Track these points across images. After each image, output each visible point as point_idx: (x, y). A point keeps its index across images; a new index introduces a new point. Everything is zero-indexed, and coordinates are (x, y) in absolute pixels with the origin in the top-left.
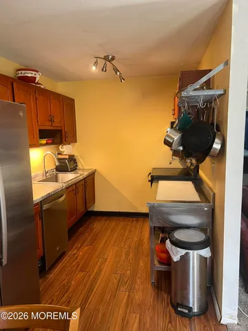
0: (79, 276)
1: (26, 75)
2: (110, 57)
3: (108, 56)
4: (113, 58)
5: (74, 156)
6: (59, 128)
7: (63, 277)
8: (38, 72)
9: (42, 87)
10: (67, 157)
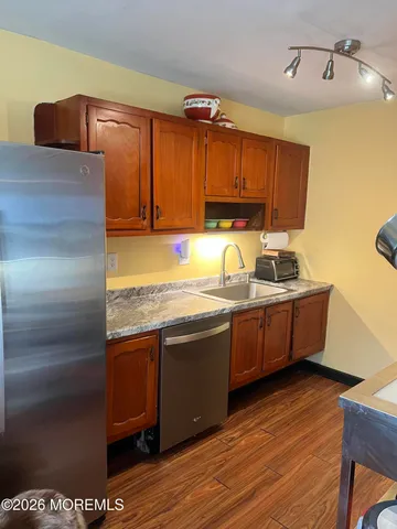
0: (207, 488)
1: (194, 105)
2: (348, 43)
3: (344, 41)
4: (356, 46)
5: (294, 253)
6: (259, 201)
7: (182, 478)
8: (213, 97)
9: (229, 125)
10: (276, 254)
